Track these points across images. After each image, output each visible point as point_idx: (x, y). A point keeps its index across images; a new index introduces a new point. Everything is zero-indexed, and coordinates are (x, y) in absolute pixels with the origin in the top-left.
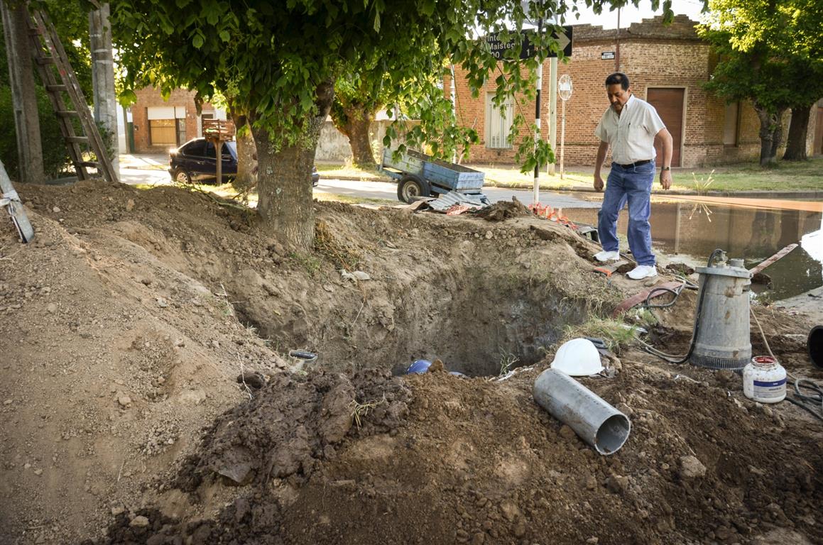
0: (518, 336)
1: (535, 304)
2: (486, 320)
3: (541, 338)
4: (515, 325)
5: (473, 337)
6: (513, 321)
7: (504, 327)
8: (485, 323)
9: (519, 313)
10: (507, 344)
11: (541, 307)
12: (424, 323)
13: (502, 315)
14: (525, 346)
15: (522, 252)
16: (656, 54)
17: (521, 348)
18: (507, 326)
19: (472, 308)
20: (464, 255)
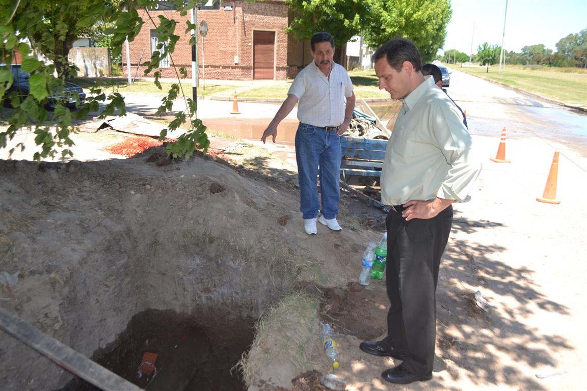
0: (196, 287)
1: (210, 259)
2: (163, 272)
3: (218, 289)
4: (191, 277)
5: (151, 286)
6: (190, 273)
7: (182, 279)
8: (164, 274)
9: (195, 267)
10: (186, 293)
11: (217, 262)
12: (100, 295)
13: (179, 268)
14: (204, 296)
15: (194, 206)
16: (257, 9)
17: (200, 297)
18: (185, 278)
19: (149, 261)
20: (137, 210)
